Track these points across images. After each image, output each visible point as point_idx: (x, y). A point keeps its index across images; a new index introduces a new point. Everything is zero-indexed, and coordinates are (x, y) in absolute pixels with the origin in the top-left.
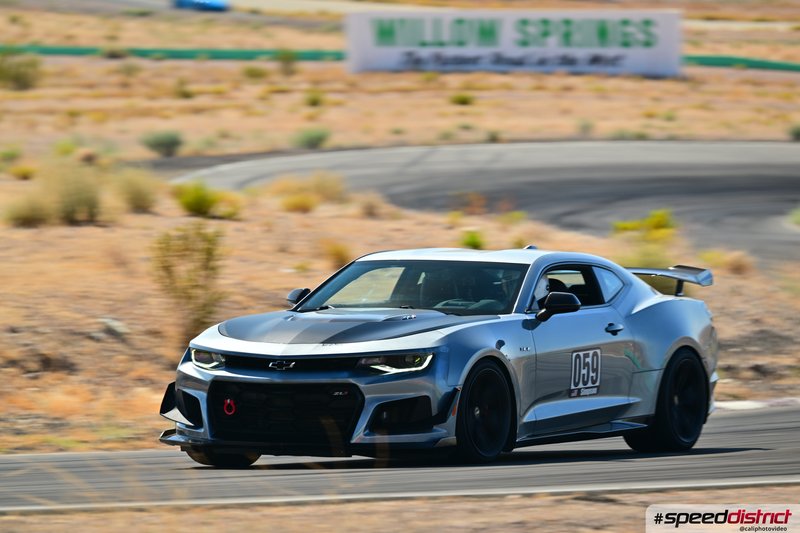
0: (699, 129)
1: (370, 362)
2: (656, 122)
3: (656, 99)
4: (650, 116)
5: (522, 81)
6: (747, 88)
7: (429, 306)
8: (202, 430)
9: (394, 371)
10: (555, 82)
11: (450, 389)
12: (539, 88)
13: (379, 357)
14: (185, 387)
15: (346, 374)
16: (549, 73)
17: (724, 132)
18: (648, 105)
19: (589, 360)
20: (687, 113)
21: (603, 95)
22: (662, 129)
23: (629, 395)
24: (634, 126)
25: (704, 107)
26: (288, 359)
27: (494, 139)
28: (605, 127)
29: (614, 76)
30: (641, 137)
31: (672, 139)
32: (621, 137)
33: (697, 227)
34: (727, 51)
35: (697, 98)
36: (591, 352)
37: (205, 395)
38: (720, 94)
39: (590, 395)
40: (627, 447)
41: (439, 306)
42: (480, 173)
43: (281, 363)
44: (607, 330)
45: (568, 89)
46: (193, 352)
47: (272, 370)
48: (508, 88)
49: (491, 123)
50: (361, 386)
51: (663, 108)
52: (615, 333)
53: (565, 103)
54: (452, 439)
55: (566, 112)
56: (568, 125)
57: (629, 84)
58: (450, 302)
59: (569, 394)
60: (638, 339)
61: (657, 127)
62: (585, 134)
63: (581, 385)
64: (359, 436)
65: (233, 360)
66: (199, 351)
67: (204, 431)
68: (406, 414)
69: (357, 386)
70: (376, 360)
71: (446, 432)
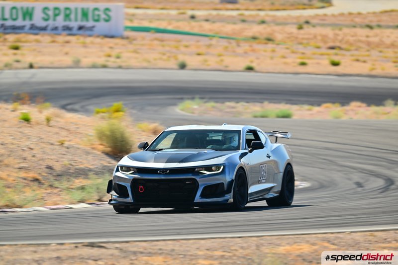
0: (133, 63)
1: (198, 169)
2: (112, 59)
3: (111, 48)
4: (109, 56)
5: (45, 38)
6: (156, 42)
7: (205, 147)
8: (129, 199)
9: (208, 173)
10: (61, 39)
11: (230, 180)
12: (53, 42)
13: (202, 168)
14: (118, 181)
15: (191, 175)
16: (59, 34)
17: (145, 64)
18: (107, 50)
19: (264, 168)
20: (126, 55)
21: (85, 45)
22: (115, 62)
23: (273, 182)
24: (101, 61)
25: (135, 52)
26: (166, 169)
27: (31, 67)
28: (86, 61)
29: (90, 36)
30: (104, 67)
31: (120, 67)
32: (94, 67)
33: (134, 111)
34: (146, 24)
35: (131, 47)
36: (264, 165)
37: (130, 184)
38: (143, 45)
39: (264, 183)
40: (267, 205)
41: (208, 147)
42: (24, 83)
43: (163, 171)
44: (267, 157)
45: (68, 42)
46: (119, 168)
47: (159, 174)
48: (37, 41)
49: (30, 59)
50: (198, 179)
51: (114, 53)
52: (269, 157)
53: (67, 49)
54: (231, 200)
55: (67, 54)
56: (68, 60)
57: (98, 40)
58: (213, 146)
59: (259, 182)
60: (275, 159)
61: (112, 61)
62: (77, 64)
63: (262, 179)
64: (198, 199)
65: (139, 170)
66: (122, 167)
67: (130, 199)
68: (214, 190)
69: (195, 179)
70: (201, 169)
71: (229, 197)
